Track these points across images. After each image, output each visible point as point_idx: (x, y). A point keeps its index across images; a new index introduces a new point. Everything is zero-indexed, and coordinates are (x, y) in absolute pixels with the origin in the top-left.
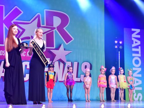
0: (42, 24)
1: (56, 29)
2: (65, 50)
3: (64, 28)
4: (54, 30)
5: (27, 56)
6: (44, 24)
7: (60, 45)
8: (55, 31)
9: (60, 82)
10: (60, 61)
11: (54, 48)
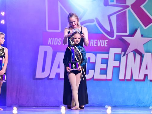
0: (111, 2)
1: (130, 8)
2: (142, 36)
3: (142, 7)
4: (127, 10)
5: (90, 45)
6: (113, 2)
7: (136, 30)
8: (129, 10)
9: (136, 80)
10: (136, 51)
11: (128, 34)
